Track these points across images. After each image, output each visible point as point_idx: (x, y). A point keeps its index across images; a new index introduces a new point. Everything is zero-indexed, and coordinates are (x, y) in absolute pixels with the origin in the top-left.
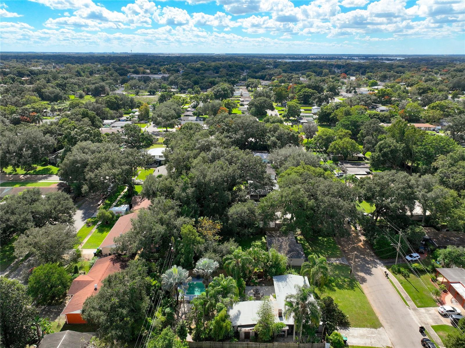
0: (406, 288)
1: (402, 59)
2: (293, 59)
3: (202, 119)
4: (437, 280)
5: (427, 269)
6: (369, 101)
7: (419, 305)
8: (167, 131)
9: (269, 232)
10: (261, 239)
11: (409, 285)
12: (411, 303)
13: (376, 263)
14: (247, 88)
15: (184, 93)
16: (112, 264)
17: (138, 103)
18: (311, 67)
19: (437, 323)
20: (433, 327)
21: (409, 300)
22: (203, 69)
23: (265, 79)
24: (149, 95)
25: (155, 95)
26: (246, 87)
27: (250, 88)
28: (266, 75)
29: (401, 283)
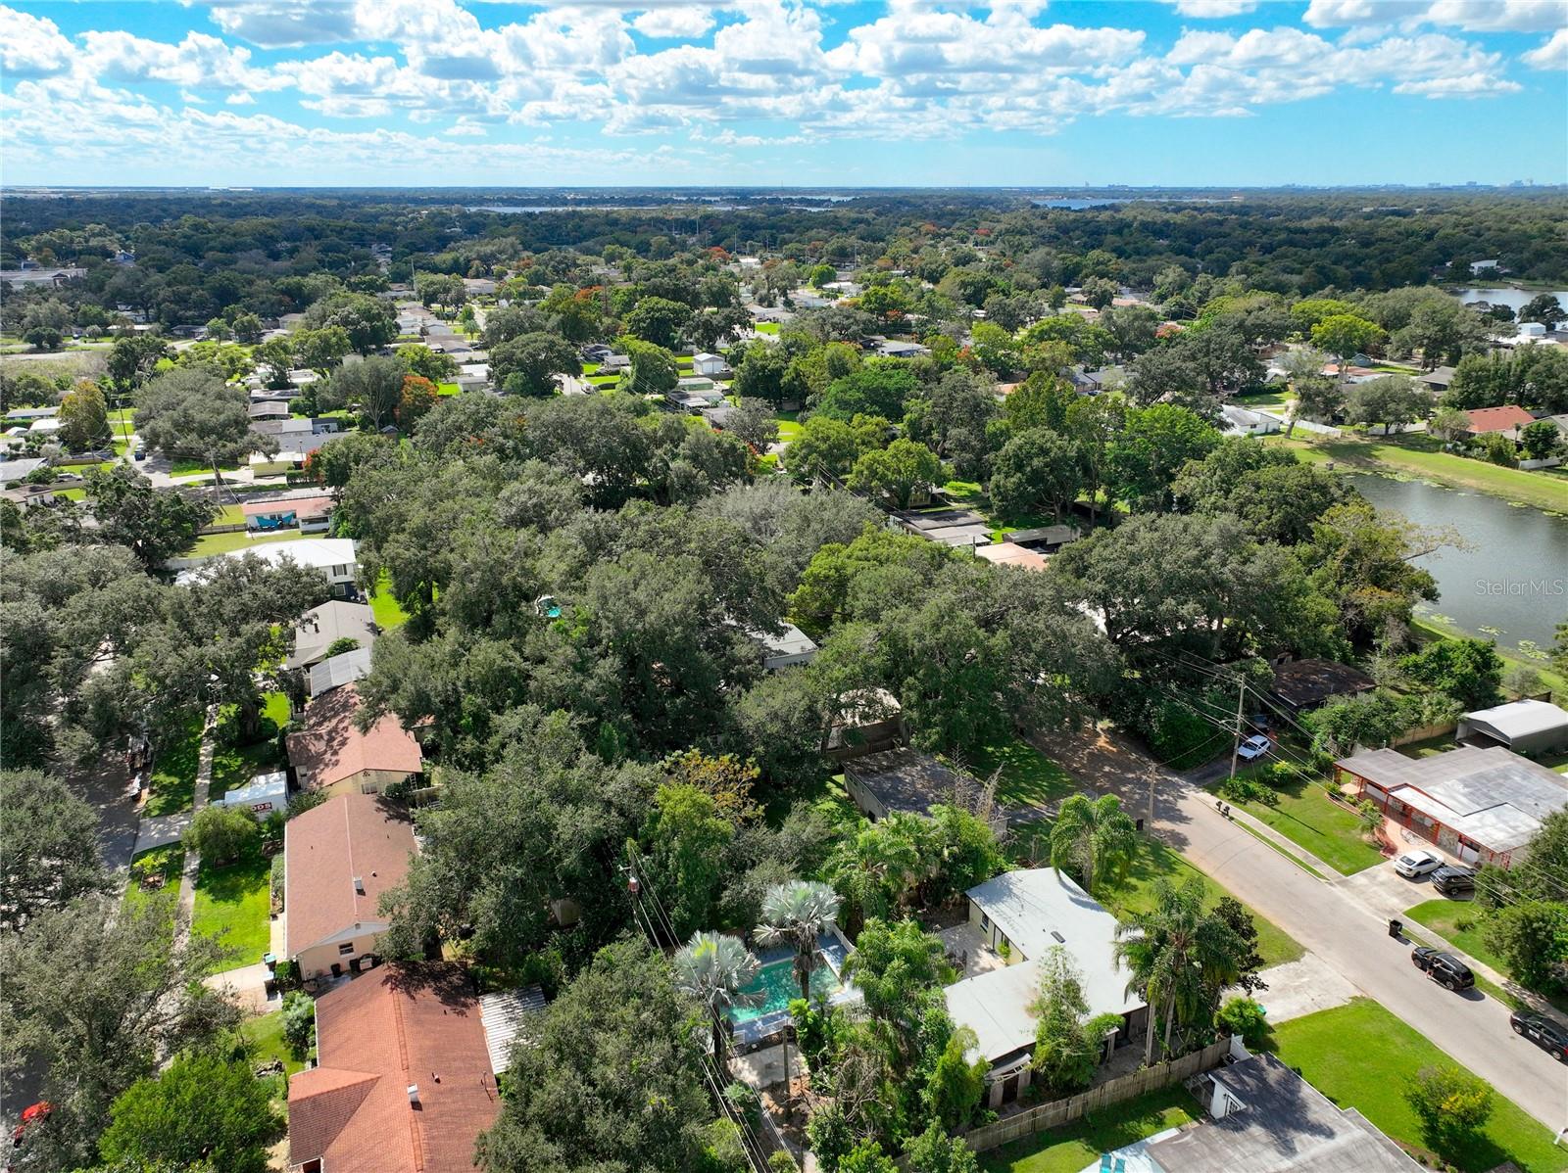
0: (1290, 834)
1: (846, 199)
2: (516, 205)
3: (334, 426)
4: (1343, 795)
5: (1305, 772)
6: (854, 328)
7: (1345, 868)
8: (220, 481)
9: (853, 762)
10: (828, 792)
11: (1291, 824)
12: (1324, 869)
13: (1175, 786)
14: (427, 305)
15: (189, 335)
16: (404, 997)
17: (28, 385)
18: (599, 229)
19: (1411, 902)
20: (1407, 914)
21: (1316, 864)
22: (212, 243)
23: (471, 272)
24: (31, 351)
25: (62, 350)
26: (421, 304)
27: (436, 307)
28: (468, 261)
29: (1271, 824)
